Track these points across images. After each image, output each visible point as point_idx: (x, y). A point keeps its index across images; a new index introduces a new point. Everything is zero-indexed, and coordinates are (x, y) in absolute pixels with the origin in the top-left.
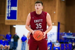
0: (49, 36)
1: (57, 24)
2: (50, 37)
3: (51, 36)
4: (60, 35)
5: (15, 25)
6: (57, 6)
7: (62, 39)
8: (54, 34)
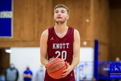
0: (78, 69)
1: (93, 44)
2: (80, 70)
3: (81, 68)
4: (100, 65)
5: (9, 48)
6: (92, 8)
7: (103, 74)
8: (88, 64)
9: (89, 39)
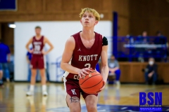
9: (106, 11)
